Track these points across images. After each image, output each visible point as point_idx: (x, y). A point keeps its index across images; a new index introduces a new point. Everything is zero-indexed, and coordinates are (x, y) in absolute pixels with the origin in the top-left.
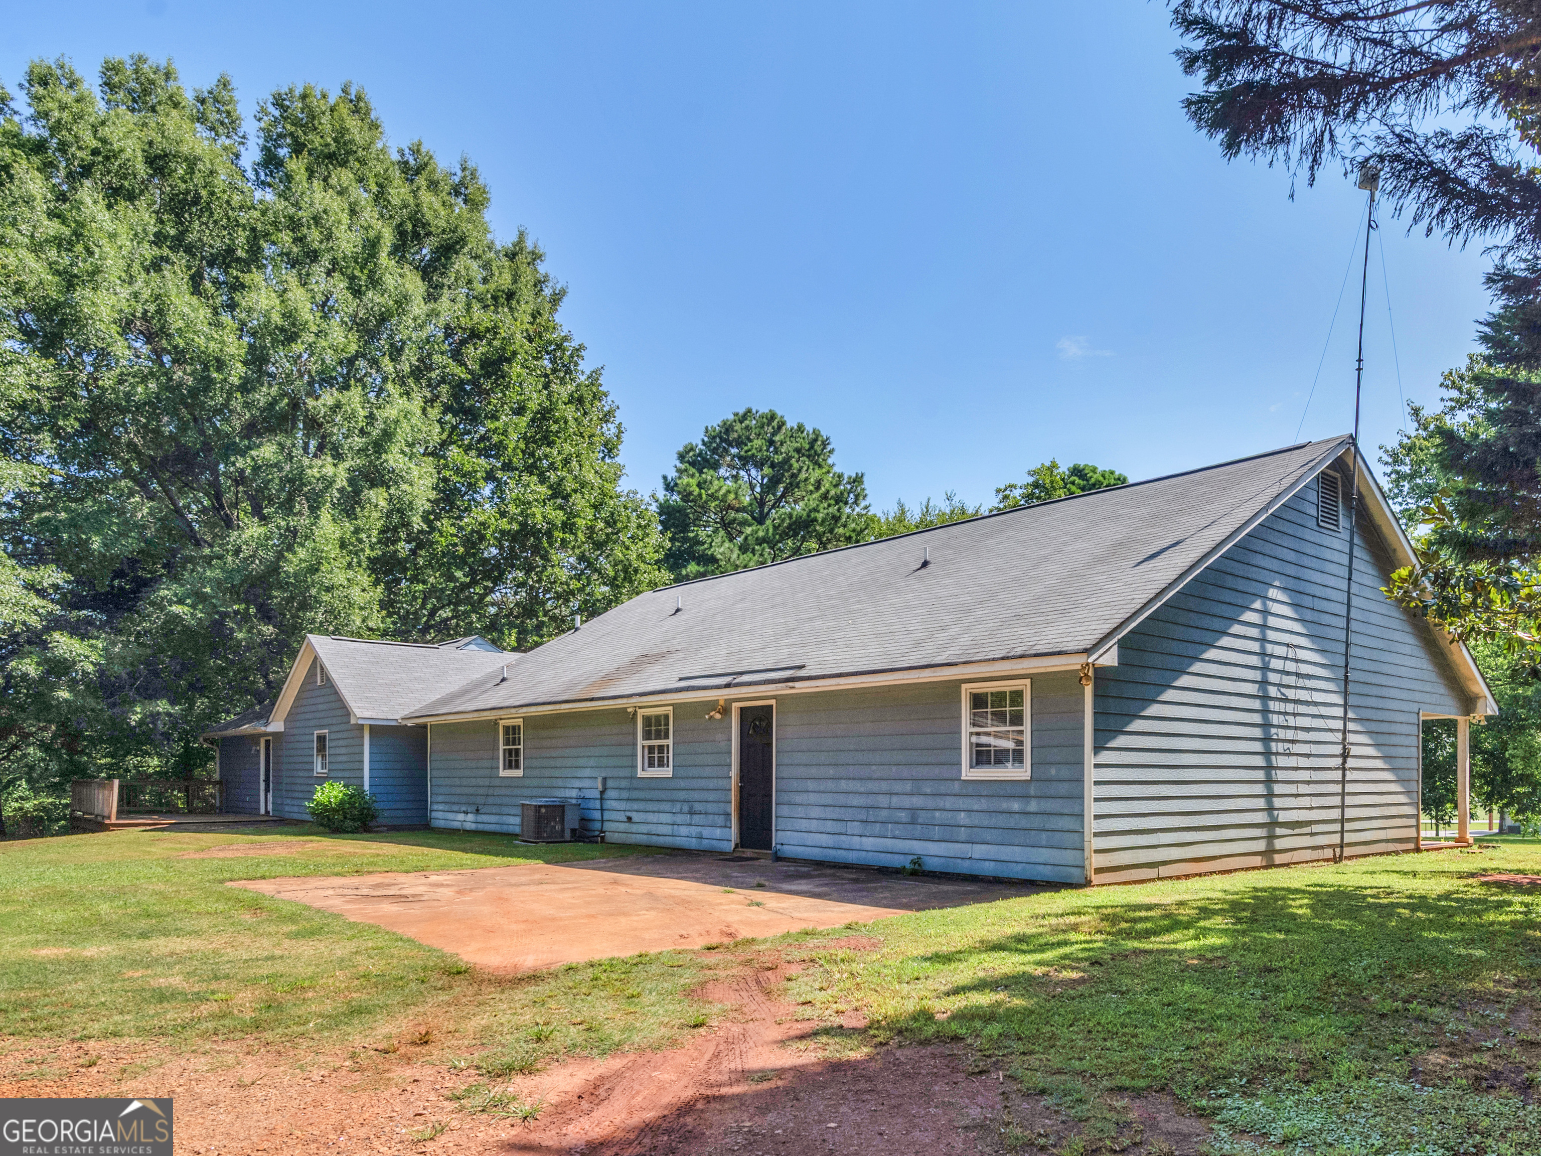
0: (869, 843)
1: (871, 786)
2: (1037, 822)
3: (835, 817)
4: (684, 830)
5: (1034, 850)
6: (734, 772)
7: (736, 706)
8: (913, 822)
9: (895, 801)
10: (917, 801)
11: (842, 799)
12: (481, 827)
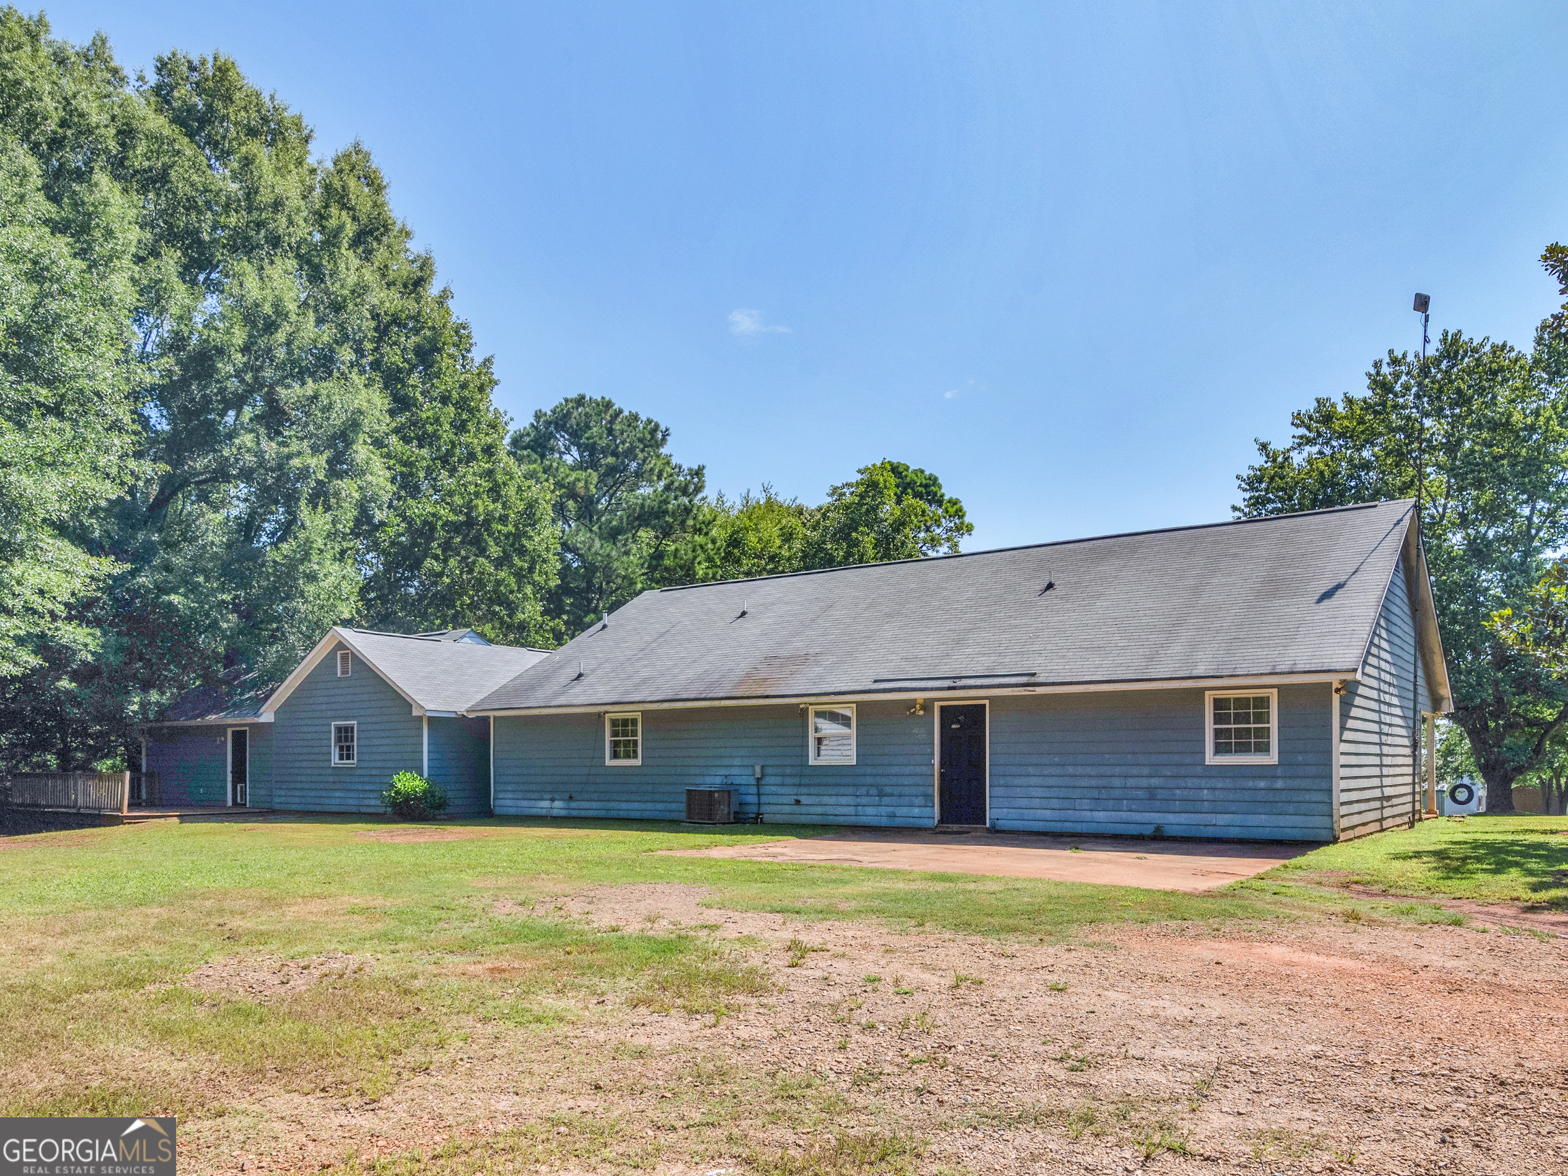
0: (1100, 815)
1: (1103, 770)
2: (1283, 796)
3: (1063, 796)
4: (870, 810)
5: (1280, 817)
6: (936, 760)
7: (937, 705)
8: (1152, 798)
9: (1131, 782)
10: (1154, 782)
11: (1069, 781)
12: (574, 813)
